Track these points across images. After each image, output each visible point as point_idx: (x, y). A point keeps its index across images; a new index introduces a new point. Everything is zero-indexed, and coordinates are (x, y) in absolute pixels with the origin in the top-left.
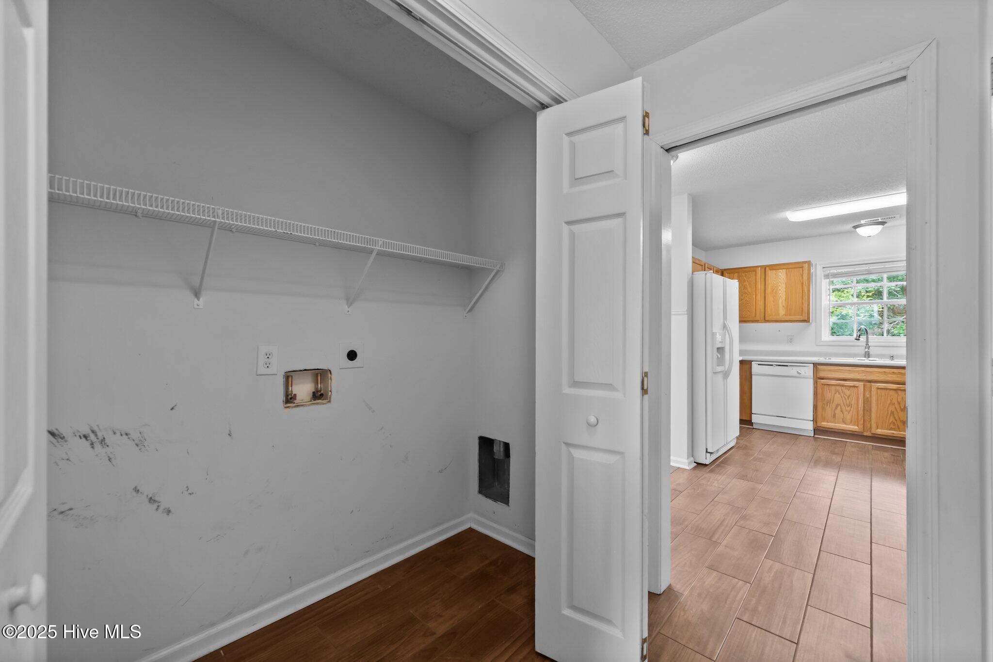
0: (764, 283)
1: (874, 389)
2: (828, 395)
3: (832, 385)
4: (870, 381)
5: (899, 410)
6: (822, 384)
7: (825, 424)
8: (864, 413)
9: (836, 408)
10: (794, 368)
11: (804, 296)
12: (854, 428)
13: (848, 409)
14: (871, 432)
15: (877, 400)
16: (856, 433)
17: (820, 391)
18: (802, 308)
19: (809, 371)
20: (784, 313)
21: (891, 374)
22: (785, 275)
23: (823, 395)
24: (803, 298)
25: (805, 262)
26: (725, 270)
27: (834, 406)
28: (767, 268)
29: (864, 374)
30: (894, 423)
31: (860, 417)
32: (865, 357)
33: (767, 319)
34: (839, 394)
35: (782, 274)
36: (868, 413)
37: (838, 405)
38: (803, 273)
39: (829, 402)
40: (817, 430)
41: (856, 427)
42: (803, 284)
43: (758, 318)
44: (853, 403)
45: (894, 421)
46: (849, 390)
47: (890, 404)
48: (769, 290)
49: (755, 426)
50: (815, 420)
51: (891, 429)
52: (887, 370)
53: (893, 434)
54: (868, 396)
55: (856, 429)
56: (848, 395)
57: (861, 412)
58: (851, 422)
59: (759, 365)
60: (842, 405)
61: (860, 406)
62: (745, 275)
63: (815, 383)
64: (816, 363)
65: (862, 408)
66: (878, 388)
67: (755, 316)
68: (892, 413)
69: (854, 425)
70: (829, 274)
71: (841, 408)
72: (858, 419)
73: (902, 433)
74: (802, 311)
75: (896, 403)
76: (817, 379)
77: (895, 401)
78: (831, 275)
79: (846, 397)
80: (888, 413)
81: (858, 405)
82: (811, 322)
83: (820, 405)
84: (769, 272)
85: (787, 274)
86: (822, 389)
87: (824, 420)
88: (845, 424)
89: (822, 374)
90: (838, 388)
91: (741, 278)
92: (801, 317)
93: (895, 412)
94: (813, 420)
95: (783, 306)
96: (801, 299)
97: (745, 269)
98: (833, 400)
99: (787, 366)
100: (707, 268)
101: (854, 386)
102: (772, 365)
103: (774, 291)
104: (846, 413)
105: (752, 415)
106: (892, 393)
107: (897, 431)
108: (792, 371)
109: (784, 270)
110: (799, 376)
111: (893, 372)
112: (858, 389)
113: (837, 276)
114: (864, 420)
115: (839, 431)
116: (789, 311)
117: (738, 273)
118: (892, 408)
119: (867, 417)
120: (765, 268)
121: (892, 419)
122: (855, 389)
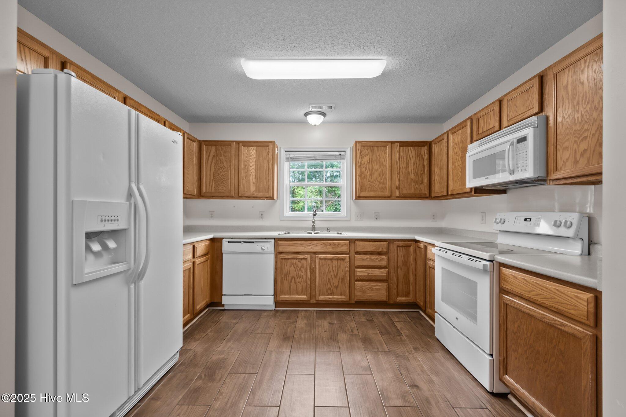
0: (238, 158)
1: (317, 260)
2: (286, 269)
3: (289, 259)
4: (315, 253)
5: (333, 277)
6: (281, 258)
7: (283, 297)
8: (311, 282)
9: (291, 280)
10: (259, 244)
11: (270, 174)
12: (304, 297)
13: (300, 280)
14: (315, 299)
15: (320, 270)
16: (305, 302)
17: (279, 265)
18: (268, 186)
19: (270, 247)
20: (254, 189)
21: (328, 245)
22: (255, 152)
23: (281, 269)
24: (269, 176)
25: (271, 142)
26: (204, 141)
27: (290, 278)
28: (241, 144)
29: (311, 247)
30: (331, 290)
31: (308, 287)
32: (312, 230)
33: (240, 195)
34: (294, 267)
35: (253, 151)
36: (313, 282)
37: (292, 277)
38: (269, 153)
39: (286, 275)
40: (277, 303)
41: (305, 297)
42: (269, 162)
43: (233, 194)
44: (303, 274)
45: (331, 287)
46: (300, 262)
47: (327, 273)
48: (242, 166)
49: (226, 308)
50: (275, 295)
51: (328, 295)
52: (326, 242)
53: (330, 298)
54: (313, 266)
55: (305, 298)
56: (300, 267)
57: (309, 282)
58: (302, 292)
59: (229, 242)
60: (296, 277)
61: (308, 277)
62: (222, 149)
63: (276, 257)
64: (277, 239)
65: (310, 279)
66: (320, 259)
67: (230, 192)
68: (329, 279)
69: (304, 295)
70: (289, 157)
71: (295, 279)
72: (307, 289)
73: (335, 297)
74: (268, 188)
75: (332, 271)
76: (278, 253)
77: (331, 270)
78: (291, 159)
79: (298, 269)
80: (326, 280)
81: (307, 275)
82: (275, 198)
83: (279, 278)
84: (243, 149)
85: (256, 151)
86: (281, 264)
87: (283, 293)
88: (298, 294)
89: (281, 249)
90: (293, 261)
91: (217, 151)
92: (267, 194)
93: (331, 279)
94: (274, 295)
95: (254, 183)
96: (267, 177)
97: (222, 143)
98: (289, 273)
99: (253, 242)
100: (188, 138)
101: (304, 259)
102: (240, 242)
103: (246, 167)
104: (298, 284)
105: (223, 296)
106: (329, 262)
107: (332, 296)
108: (256, 247)
109: (255, 148)
110: (262, 252)
111: (330, 244)
112: (307, 262)
113: (295, 160)
114: (311, 289)
115: (293, 302)
116: (258, 189)
117: (215, 146)
118: (329, 276)
119: (313, 286)
120: (238, 143)
121: (329, 285)
122: (305, 261)
